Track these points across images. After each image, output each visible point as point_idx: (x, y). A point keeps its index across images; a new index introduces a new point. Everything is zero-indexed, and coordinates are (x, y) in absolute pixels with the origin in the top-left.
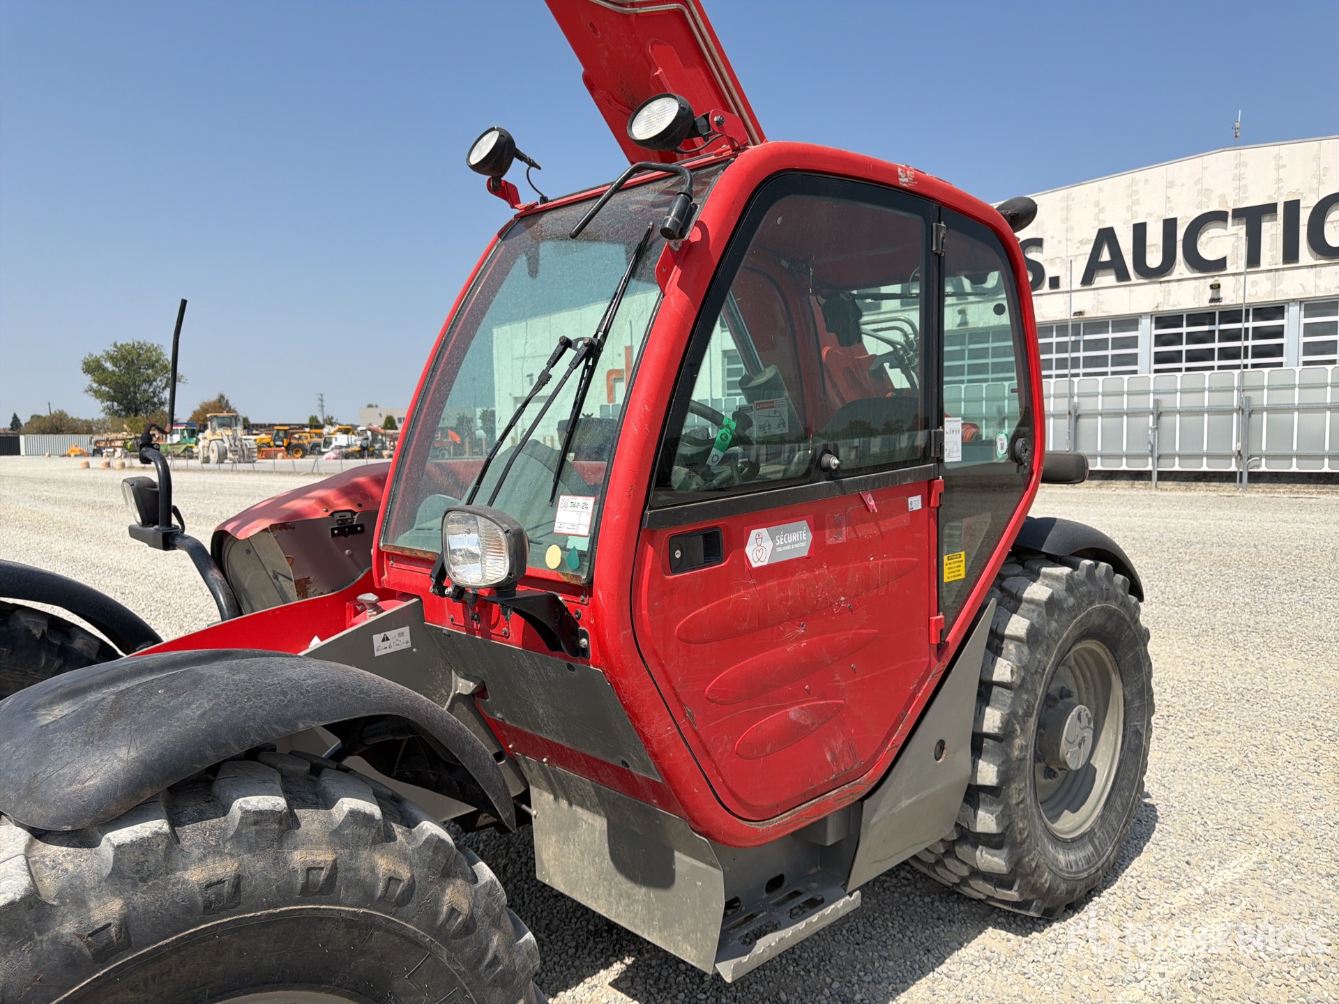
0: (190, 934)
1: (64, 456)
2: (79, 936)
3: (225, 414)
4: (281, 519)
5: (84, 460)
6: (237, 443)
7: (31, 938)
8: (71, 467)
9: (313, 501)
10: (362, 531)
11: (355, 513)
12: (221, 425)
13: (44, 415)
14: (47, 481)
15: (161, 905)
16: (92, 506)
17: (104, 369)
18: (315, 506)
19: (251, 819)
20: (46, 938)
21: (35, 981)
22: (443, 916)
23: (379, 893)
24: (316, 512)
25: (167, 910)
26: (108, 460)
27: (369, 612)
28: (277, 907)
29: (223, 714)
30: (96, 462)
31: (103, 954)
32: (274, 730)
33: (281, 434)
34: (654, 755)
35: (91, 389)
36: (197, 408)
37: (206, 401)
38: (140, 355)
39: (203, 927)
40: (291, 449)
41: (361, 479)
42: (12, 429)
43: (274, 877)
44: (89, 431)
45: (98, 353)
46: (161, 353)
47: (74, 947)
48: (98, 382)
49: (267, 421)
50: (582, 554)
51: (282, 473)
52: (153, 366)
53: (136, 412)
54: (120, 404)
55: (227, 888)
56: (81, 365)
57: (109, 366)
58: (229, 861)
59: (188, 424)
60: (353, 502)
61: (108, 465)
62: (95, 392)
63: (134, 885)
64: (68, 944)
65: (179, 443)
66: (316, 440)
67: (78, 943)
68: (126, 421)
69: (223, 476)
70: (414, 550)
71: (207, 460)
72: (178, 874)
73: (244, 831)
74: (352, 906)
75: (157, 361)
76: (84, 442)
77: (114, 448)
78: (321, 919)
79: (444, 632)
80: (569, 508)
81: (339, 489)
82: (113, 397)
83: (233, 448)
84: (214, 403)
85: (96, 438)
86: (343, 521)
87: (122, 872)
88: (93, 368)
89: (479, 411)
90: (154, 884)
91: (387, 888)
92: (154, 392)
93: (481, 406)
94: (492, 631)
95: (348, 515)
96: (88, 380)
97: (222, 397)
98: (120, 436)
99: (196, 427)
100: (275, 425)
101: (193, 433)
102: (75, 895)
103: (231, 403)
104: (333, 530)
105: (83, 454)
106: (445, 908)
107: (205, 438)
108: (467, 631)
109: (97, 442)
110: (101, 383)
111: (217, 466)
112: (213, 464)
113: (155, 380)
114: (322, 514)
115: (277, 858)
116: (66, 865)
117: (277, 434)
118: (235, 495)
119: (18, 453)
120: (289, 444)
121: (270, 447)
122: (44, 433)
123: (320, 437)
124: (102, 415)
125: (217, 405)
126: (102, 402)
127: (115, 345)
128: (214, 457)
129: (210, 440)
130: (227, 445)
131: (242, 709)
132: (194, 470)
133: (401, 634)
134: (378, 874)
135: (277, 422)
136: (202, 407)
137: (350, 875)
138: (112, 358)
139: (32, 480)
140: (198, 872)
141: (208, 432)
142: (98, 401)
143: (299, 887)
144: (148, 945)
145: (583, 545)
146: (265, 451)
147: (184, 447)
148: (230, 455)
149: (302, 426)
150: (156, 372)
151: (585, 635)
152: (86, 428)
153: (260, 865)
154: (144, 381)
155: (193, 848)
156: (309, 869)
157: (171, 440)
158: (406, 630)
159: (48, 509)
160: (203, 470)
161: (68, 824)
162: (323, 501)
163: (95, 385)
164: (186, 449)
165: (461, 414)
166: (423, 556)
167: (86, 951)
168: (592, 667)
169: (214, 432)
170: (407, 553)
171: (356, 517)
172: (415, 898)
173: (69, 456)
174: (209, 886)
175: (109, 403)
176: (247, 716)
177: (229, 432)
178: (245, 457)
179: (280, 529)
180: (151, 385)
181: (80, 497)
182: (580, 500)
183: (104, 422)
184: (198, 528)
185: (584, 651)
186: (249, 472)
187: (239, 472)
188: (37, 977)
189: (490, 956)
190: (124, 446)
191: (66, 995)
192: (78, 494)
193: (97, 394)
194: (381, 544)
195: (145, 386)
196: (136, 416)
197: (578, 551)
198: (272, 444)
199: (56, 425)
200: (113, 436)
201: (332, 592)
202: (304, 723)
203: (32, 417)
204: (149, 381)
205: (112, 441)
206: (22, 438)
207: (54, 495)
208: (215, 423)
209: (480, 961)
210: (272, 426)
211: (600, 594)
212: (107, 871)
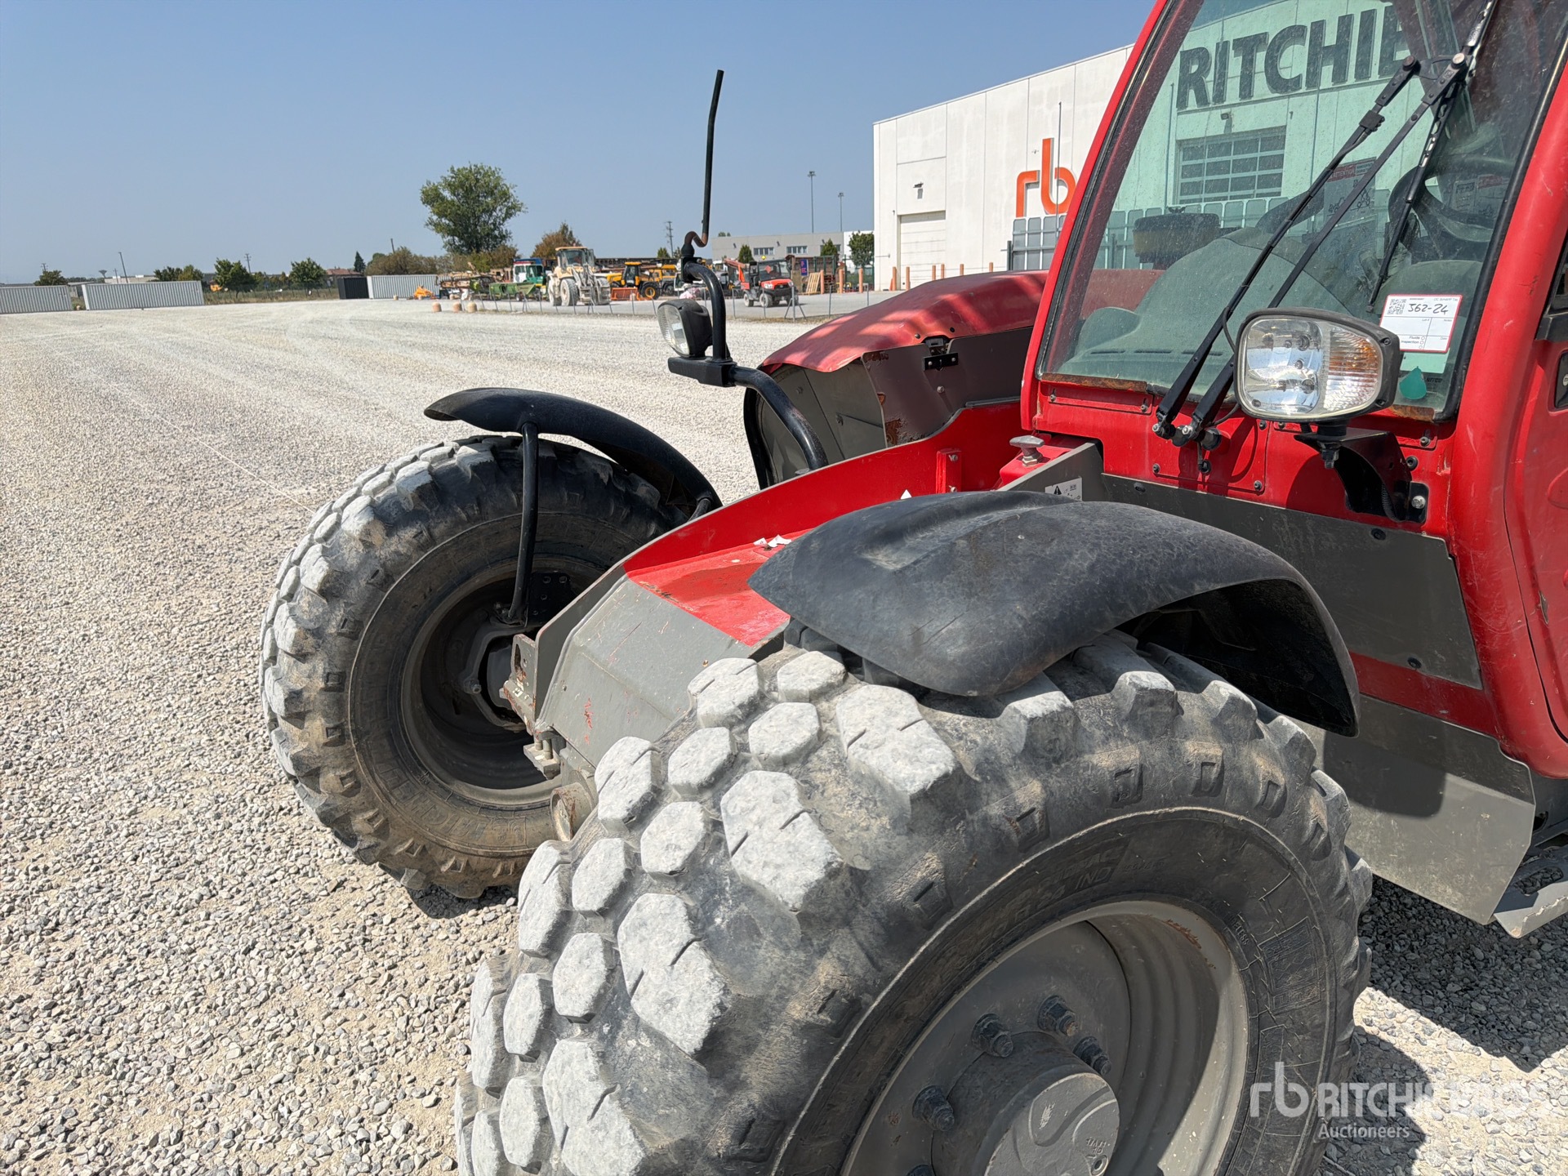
0: (1099, 828)
1: (411, 298)
2: (1009, 820)
3: (574, 247)
4: (872, 347)
5: (435, 303)
6: (590, 281)
7: (963, 817)
8: (422, 310)
9: (902, 325)
10: (956, 363)
11: (948, 340)
12: (571, 261)
13: (386, 254)
14: (405, 326)
15: (1075, 792)
16: (461, 351)
17: (443, 199)
18: (905, 331)
19: (1147, 699)
20: (976, 818)
21: (971, 865)
22: (1308, 833)
23: (1259, 799)
24: (908, 338)
25: (1080, 798)
26: (456, 303)
27: (1028, 460)
28: (1172, 806)
29: (1114, 567)
30: (448, 304)
31: (1029, 842)
32: (1170, 591)
33: (632, 270)
34: (1485, 655)
35: (431, 222)
36: (540, 241)
37: (548, 232)
38: (477, 180)
39: (1109, 821)
40: (644, 289)
41: (949, 297)
42: (356, 270)
43: (1171, 770)
44: (433, 271)
45: (436, 180)
46: (499, 178)
47: (1003, 832)
48: (437, 214)
49: (616, 256)
50: (1431, 379)
51: (642, 316)
52: (492, 193)
53: (478, 247)
54: (461, 239)
55: (1133, 778)
56: (419, 195)
57: (447, 194)
58: (1131, 747)
59: (531, 260)
60: (944, 325)
61: (460, 307)
62: (435, 225)
63: (1049, 767)
64: (997, 828)
65: (525, 283)
66: (669, 277)
67: (1007, 827)
68: (468, 258)
69: (580, 320)
70: (1100, 379)
71: (558, 302)
72: (1086, 757)
73: (1139, 713)
74: (1233, 812)
75: (496, 187)
76: (429, 282)
77: (460, 288)
78: (1206, 824)
79: (1136, 485)
80: (1405, 312)
81: (927, 310)
82: (454, 230)
83: (585, 288)
84: (558, 234)
85: (442, 277)
86: (936, 350)
87: (1035, 750)
88: (431, 197)
89: (847, 237)
90: (1067, 767)
91: (1266, 794)
92: (494, 224)
93: (848, 230)
94: (1230, 485)
95: (940, 343)
96: (427, 212)
97: (565, 228)
98: (465, 275)
99: (543, 263)
100: (625, 260)
101: (539, 271)
102: (992, 771)
103: (575, 235)
104: (927, 360)
105: (429, 297)
106: (1311, 822)
107: (555, 276)
108: (1180, 485)
109: (442, 283)
110: (441, 215)
111: (572, 308)
112: (564, 307)
113: (494, 209)
114: (914, 341)
115: (1171, 748)
116: (973, 736)
117: (628, 271)
118: (602, 341)
119: (366, 296)
120: (641, 282)
121: (621, 286)
122: (389, 274)
123: (673, 274)
124: (444, 252)
125: (561, 237)
126: (443, 237)
127: (453, 171)
128: (565, 298)
129: (561, 277)
130: (579, 284)
131: (1131, 562)
132: (548, 313)
133: (1073, 487)
134: (1257, 777)
135: (628, 257)
136: (545, 241)
137: (1235, 775)
138: (450, 185)
139: (391, 324)
140: (1104, 757)
141: (558, 269)
142: (439, 236)
143: (1193, 783)
144: (1063, 838)
145: (1438, 366)
146: (618, 291)
147: (532, 287)
148: (582, 296)
149: (654, 261)
150: (495, 200)
151: (1422, 491)
152: (426, 267)
153: (1158, 754)
154: (484, 211)
155: (1093, 728)
156: (1203, 764)
157: (518, 279)
158: (1078, 482)
159: (418, 354)
160: (557, 313)
161: (974, 689)
162: (913, 325)
163: (435, 218)
164: (533, 290)
165: (826, 241)
166: (1117, 386)
167: (1014, 837)
168: (1425, 535)
169: (564, 269)
170: (1088, 384)
171: (950, 344)
172: (1287, 809)
173: (416, 298)
174: (1118, 775)
175: (450, 238)
176: (1139, 571)
177: (580, 269)
178: (599, 298)
179: (874, 359)
180: (491, 215)
181: (444, 342)
182: (1431, 300)
183: (446, 260)
184: (577, 377)
185: (1418, 514)
186: (606, 315)
187: (596, 315)
188: (972, 861)
189: (1341, 883)
190: (470, 287)
191: (996, 884)
192: (442, 340)
193: (438, 227)
194: (1040, 374)
195: (485, 217)
196: (478, 252)
197: (1425, 374)
198: (623, 282)
199: (401, 265)
200: (458, 275)
201: (922, 437)
202: (1200, 584)
203: (375, 256)
204: (489, 211)
205: (457, 281)
206: (369, 279)
207: (418, 340)
208: (564, 258)
209: (1333, 886)
210: (622, 261)
211: (1469, 433)
212: (1020, 746)
